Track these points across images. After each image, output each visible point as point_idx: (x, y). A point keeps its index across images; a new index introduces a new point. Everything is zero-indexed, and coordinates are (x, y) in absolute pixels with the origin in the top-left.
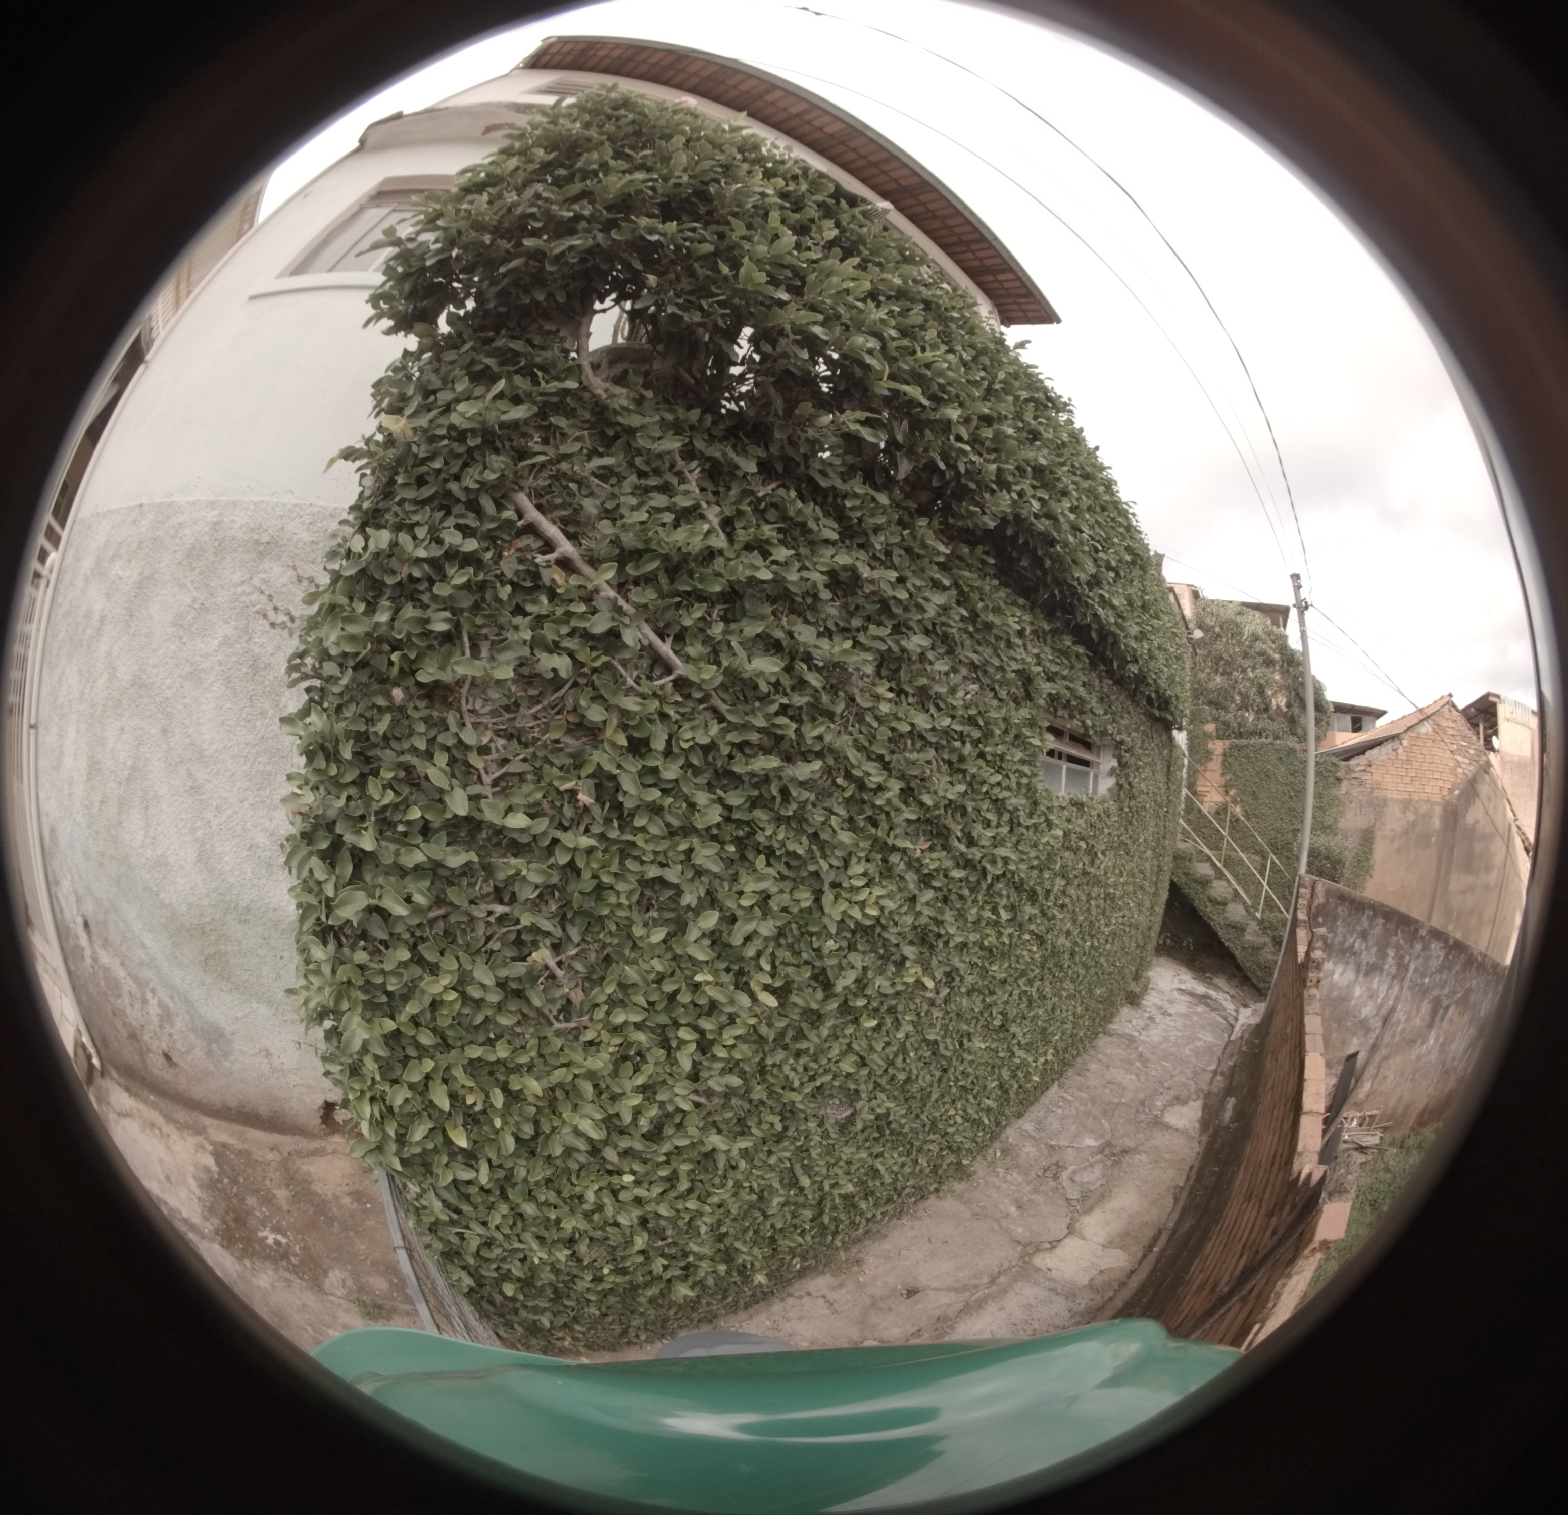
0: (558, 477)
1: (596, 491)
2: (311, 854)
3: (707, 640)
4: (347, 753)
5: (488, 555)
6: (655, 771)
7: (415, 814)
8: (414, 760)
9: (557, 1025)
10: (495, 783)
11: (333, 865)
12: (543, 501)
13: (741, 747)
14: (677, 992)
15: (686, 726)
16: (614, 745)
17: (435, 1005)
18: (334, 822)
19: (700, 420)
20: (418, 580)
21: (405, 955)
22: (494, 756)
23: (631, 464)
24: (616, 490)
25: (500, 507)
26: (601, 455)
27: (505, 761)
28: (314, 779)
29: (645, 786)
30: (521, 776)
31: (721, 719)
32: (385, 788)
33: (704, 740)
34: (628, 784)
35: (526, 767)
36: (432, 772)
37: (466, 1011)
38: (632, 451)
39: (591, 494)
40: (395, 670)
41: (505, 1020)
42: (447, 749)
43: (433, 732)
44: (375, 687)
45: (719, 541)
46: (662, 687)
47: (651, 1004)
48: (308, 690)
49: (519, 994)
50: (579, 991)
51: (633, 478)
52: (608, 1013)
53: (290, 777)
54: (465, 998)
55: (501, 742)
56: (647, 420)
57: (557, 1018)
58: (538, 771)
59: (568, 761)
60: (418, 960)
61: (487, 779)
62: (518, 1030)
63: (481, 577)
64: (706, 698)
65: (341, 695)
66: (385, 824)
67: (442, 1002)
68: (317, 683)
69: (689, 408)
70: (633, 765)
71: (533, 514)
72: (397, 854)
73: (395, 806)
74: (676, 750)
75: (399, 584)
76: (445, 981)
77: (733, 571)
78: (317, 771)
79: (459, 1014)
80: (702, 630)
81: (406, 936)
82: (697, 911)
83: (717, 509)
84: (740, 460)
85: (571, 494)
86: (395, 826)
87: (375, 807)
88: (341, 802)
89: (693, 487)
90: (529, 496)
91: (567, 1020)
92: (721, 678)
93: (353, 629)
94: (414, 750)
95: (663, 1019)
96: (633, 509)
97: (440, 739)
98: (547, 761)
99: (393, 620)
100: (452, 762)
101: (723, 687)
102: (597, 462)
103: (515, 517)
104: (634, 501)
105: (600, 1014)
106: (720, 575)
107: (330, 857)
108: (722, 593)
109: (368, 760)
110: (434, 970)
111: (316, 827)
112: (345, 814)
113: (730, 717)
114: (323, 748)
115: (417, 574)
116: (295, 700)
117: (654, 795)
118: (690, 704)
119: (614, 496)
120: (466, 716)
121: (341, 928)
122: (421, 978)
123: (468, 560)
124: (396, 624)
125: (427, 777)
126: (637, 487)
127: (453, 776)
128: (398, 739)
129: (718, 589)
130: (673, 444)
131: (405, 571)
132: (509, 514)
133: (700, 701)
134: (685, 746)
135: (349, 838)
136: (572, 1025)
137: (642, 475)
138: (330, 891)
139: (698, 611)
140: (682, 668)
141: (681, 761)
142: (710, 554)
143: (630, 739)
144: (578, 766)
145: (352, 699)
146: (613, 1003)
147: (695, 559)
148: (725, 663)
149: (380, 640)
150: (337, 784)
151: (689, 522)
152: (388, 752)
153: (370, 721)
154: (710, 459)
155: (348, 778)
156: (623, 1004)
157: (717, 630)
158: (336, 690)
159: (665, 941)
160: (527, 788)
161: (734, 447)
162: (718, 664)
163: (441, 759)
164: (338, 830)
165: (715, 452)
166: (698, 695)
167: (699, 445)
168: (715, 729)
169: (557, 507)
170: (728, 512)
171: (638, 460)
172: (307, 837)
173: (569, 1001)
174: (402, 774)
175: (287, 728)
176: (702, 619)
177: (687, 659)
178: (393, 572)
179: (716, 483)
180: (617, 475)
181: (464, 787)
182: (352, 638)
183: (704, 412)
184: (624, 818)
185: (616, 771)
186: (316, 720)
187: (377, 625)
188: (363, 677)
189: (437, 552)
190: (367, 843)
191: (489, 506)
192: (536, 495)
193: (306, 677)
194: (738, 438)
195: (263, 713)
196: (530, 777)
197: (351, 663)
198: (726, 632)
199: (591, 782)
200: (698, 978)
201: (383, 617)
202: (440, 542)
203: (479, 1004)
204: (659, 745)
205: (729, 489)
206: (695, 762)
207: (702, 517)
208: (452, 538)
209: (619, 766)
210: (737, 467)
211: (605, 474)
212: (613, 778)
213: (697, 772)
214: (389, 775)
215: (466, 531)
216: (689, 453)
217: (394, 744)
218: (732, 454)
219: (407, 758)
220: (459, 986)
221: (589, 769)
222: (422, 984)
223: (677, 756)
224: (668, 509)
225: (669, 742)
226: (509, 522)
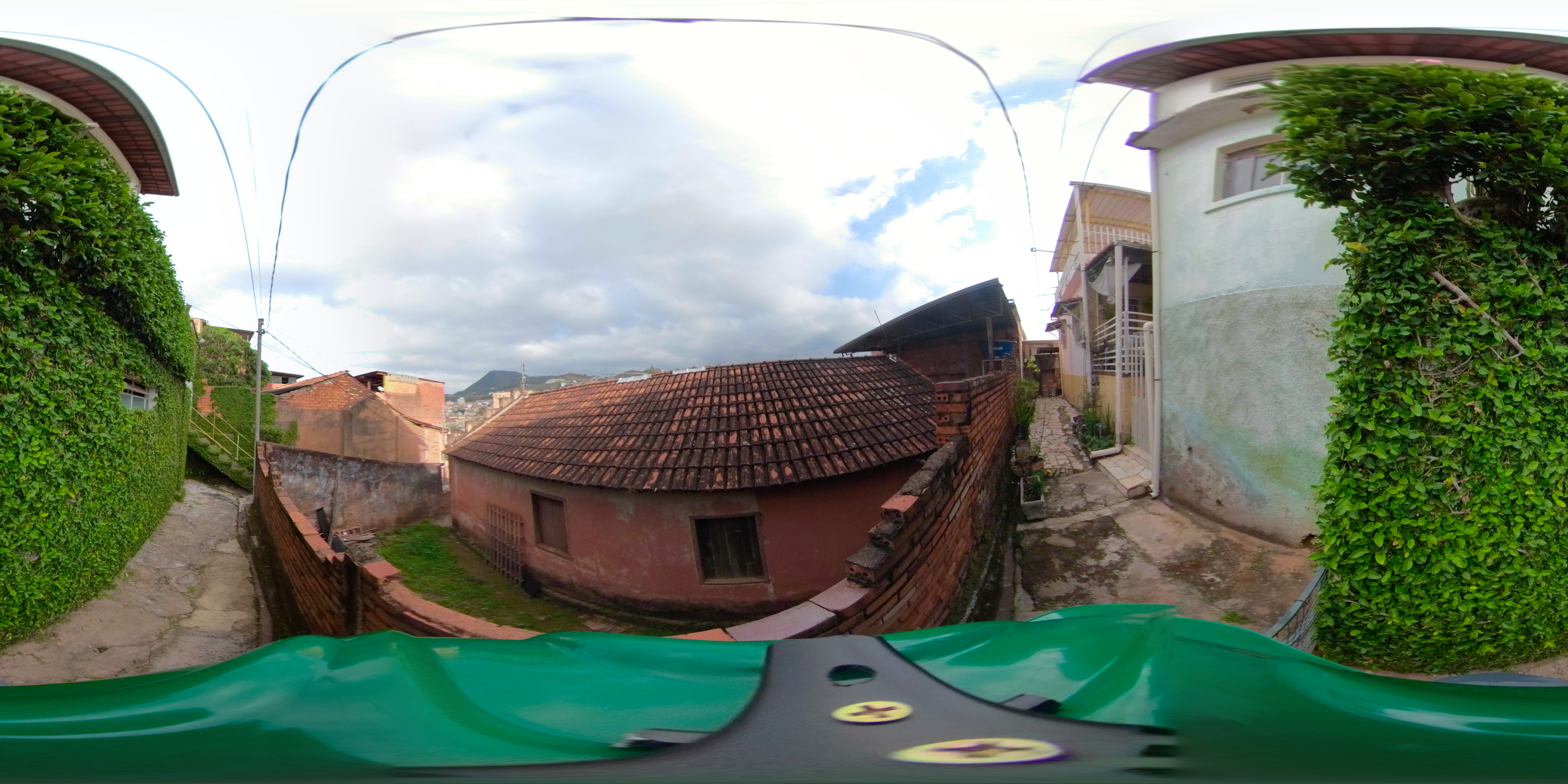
0: (1454, 263)
1: (1475, 269)
2: (1340, 430)
3: (1534, 338)
4: (1362, 388)
5: (1425, 301)
6: (1511, 397)
7: (1396, 415)
8: (1396, 392)
9: (1453, 512)
10: (1435, 402)
11: (1351, 436)
12: (1449, 275)
13: (1550, 387)
14: (1516, 499)
15: (1525, 377)
16: (1492, 385)
17: (1391, 499)
18: (1354, 418)
19: (1526, 234)
20: (1391, 313)
21: (1382, 476)
22: (1435, 390)
23: (1492, 256)
24: (1485, 268)
25: (1427, 279)
26: (1475, 252)
27: (1440, 392)
28: (1344, 399)
29: (1506, 404)
30: (1448, 399)
31: (1541, 374)
32: (1381, 403)
33: (1533, 384)
34: (1498, 403)
35: (1450, 395)
36: (1404, 397)
37: (1407, 503)
38: (1491, 250)
39: (1473, 271)
40: (1385, 353)
41: (1426, 509)
42: (1412, 387)
43: (1405, 380)
44: (1375, 360)
45: (1539, 292)
46: (1514, 359)
47: (1503, 505)
48: (1340, 362)
49: (1437, 497)
50: (1467, 497)
51: (1494, 263)
52: (1480, 508)
53: (1331, 399)
54: (1408, 497)
55: (1438, 384)
56: (1497, 234)
57: (1454, 509)
58: (1456, 398)
59: (1470, 393)
60: (1388, 479)
61: (1432, 400)
62: (1433, 513)
63: (1423, 311)
64: (1534, 365)
65: (1358, 364)
66: (1380, 419)
67: (1396, 498)
68: (1345, 359)
69: (1519, 229)
70: (1501, 395)
71: (1444, 281)
72: (1385, 432)
73: (1386, 412)
74: (1520, 388)
75: (1382, 315)
76: (1400, 488)
77: (1546, 306)
78: (1346, 396)
79: (1403, 504)
80: (1532, 333)
81: (1384, 468)
82: (1528, 462)
83: (1537, 277)
84: (1548, 253)
85: (1462, 271)
86: (1385, 420)
87: (1376, 411)
88: (1359, 409)
89: (1525, 266)
90: (1441, 273)
91: (1459, 510)
92: (1541, 355)
93: (1360, 336)
94: (1396, 388)
95: (1508, 512)
96: (1495, 277)
97: (1409, 382)
98: (1460, 392)
99: (1381, 331)
100: (1414, 393)
101: (1542, 359)
102: (1473, 256)
103: (1435, 283)
104: (1495, 274)
105: (1476, 508)
106: (1540, 307)
107: (1350, 433)
108: (1541, 316)
109: (1373, 392)
110: (1395, 483)
111: (1344, 420)
112: (1360, 415)
113: (1545, 373)
114: (1349, 386)
115: (1390, 310)
116: (1334, 366)
117: (1510, 408)
118: (1527, 367)
119: (1484, 271)
120: (1421, 372)
121: (1351, 462)
122: (1388, 487)
123: (1414, 303)
124: (1383, 333)
125: (1402, 399)
126: (1496, 267)
127: (1415, 398)
128: (1388, 383)
129: (1539, 314)
130: (1512, 246)
131: (1383, 310)
132: (1432, 281)
133: (1532, 366)
134: (1525, 386)
135: (1361, 424)
136: (1461, 513)
137: (1497, 261)
138: (1348, 446)
139: (1530, 324)
140: (1523, 351)
141: (1523, 393)
142: (1534, 298)
143: (1499, 383)
144: (1475, 395)
145: (1363, 366)
146: (1483, 503)
147: (1528, 300)
148: (1543, 349)
149: (1376, 340)
150: (1356, 402)
151: (1524, 283)
152: (1383, 388)
153: (1374, 375)
154: (1532, 253)
155: (1362, 399)
156: (1488, 504)
157: (1539, 333)
158: (1355, 362)
159: (1512, 475)
160: (1450, 405)
161: (1545, 247)
162: (1540, 349)
163: (1409, 391)
164: (1356, 421)
165: (1535, 249)
166: (1530, 363)
167: (1526, 246)
168: (1538, 378)
169: (1456, 277)
170: (1543, 278)
171: (1495, 254)
172: (1339, 423)
173: (1461, 502)
174: (1390, 398)
175: (1330, 378)
176: (1532, 328)
177: (1525, 346)
178: (1378, 311)
179: (1536, 264)
180: (1485, 261)
181: (1420, 404)
182: (1361, 340)
183: (1527, 230)
184: (1495, 417)
185: (1493, 397)
186: (1346, 375)
187: (1373, 334)
188: (1369, 356)
189: (1398, 300)
190: (1370, 427)
191: (1421, 279)
192: (1444, 272)
193: (1339, 357)
194: (1547, 242)
195: (1317, 372)
196: (1452, 400)
197: (1362, 350)
198: (1543, 334)
199: (1481, 402)
200: (1527, 493)
201: (1376, 330)
202: (1399, 296)
203: (1415, 500)
204: (1512, 385)
205: (1543, 267)
206: (1529, 393)
207: (1530, 280)
208: (1405, 294)
209: (1494, 395)
210: (1547, 257)
211: (1478, 261)
212: (1491, 400)
213: (1530, 398)
214: (1384, 398)
215: (1412, 291)
216: (1521, 250)
217: (1386, 385)
218: (1544, 250)
219: (1392, 391)
220: (1406, 492)
221: (1480, 396)
222: (1387, 490)
223: (1521, 391)
224: (1513, 277)
225: (1517, 385)
226: (1432, 286)
